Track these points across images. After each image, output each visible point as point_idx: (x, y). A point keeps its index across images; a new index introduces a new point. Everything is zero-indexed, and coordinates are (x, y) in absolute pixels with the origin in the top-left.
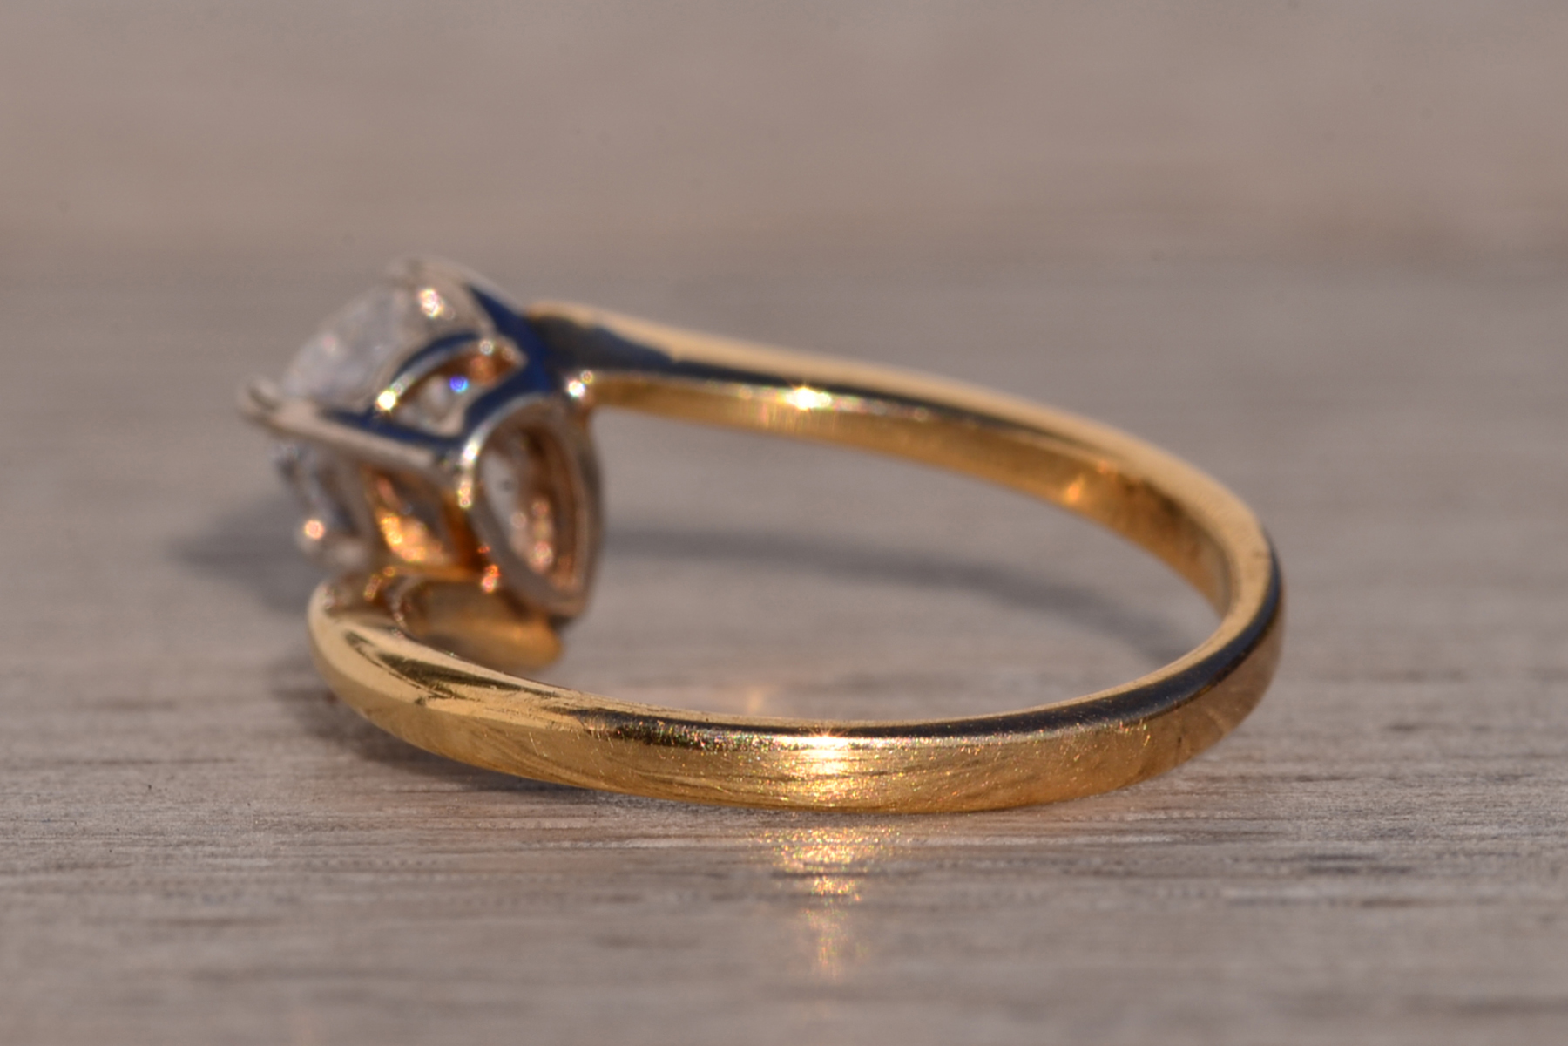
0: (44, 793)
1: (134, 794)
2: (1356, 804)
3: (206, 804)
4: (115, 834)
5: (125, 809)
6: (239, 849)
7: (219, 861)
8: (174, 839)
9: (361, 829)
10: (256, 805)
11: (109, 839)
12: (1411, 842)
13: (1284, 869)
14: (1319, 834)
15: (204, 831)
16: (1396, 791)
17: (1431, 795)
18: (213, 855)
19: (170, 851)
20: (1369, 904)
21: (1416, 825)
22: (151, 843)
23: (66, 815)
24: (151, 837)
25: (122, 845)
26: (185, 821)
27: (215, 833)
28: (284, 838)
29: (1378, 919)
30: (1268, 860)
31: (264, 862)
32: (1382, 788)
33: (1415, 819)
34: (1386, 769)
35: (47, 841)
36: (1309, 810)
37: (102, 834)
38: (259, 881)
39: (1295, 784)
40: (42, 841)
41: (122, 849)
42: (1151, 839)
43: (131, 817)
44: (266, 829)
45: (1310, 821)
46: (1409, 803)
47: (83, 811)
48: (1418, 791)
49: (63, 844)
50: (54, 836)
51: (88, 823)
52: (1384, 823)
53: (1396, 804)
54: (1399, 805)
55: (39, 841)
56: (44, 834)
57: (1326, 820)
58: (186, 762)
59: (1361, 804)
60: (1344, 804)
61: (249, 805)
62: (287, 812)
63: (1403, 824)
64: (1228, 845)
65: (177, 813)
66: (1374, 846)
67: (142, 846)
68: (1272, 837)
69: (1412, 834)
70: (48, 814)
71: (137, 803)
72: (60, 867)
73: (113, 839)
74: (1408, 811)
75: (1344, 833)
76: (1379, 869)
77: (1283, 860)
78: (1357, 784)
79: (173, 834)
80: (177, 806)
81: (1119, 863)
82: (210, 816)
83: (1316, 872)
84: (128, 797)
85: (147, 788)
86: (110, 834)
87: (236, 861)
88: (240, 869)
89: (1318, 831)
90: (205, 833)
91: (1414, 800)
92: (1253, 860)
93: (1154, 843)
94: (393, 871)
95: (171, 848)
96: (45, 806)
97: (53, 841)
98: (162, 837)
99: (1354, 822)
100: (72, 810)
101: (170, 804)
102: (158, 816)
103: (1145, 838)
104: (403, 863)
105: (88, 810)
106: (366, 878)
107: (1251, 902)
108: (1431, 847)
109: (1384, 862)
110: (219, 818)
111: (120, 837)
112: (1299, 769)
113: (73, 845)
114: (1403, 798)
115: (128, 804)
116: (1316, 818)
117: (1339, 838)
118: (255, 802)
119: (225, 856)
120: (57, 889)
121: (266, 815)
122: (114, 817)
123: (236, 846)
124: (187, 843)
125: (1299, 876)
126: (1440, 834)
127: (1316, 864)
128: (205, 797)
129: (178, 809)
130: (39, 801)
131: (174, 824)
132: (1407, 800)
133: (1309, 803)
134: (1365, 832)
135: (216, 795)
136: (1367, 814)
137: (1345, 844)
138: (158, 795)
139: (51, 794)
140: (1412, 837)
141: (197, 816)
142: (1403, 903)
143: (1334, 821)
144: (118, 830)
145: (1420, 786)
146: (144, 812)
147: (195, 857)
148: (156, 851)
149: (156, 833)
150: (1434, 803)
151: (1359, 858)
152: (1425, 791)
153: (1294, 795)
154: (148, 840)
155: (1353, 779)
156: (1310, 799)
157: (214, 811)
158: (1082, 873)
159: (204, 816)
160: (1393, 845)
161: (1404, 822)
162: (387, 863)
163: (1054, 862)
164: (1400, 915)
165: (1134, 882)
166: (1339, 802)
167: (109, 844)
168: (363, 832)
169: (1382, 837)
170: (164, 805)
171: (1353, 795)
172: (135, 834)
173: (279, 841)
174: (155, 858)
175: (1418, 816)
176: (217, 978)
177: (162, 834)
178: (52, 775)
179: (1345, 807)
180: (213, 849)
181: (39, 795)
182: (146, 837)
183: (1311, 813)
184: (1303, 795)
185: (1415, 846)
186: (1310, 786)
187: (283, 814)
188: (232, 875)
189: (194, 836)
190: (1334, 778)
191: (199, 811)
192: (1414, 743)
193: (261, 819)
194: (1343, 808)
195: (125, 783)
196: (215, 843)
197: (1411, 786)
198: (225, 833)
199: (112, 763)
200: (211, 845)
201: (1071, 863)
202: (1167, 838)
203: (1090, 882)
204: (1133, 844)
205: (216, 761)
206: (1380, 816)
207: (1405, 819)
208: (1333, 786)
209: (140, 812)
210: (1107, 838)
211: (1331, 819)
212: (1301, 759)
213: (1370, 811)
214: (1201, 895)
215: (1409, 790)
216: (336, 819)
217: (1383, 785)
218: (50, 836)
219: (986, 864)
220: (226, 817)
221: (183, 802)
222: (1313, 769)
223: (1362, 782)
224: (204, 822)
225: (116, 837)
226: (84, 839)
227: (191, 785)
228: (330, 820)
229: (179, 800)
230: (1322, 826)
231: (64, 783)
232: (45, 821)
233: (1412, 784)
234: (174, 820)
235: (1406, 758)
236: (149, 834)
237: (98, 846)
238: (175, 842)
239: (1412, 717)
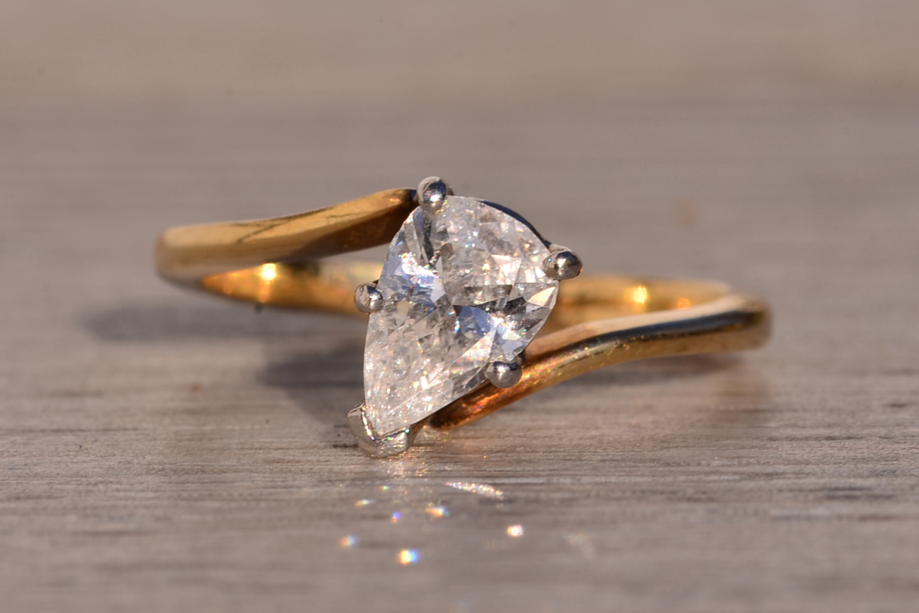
0: (12, 451)
1: (70, 451)
2: (862, 455)
3: (116, 457)
4: (55, 477)
5: (64, 461)
6: (135, 486)
7: (122, 494)
8: (93, 480)
9: (216, 473)
10: (149, 458)
11: (51, 480)
12: (895, 479)
13: (811, 496)
14: (836, 474)
15: (113, 475)
16: (889, 446)
17: (911, 448)
18: (118, 490)
19: (90, 487)
20: (864, 519)
21: (899, 468)
22: (79, 483)
23: (25, 465)
24: (78, 479)
25: (59, 484)
26: (101, 468)
27: (120, 476)
28: (166, 479)
29: (869, 528)
30: (801, 490)
31: (151, 495)
32: (880, 444)
33: (899, 464)
34: (883, 432)
35: (11, 482)
36: (831, 458)
37: (47, 477)
38: (146, 507)
39: (823, 442)
40: (8, 481)
41: (59, 487)
42: (726, 477)
43: (67, 466)
44: (153, 473)
45: (830, 466)
46: (897, 454)
47: (36, 462)
48: (903, 446)
49: (22, 483)
50: (16, 478)
51: (39, 470)
52: (879, 467)
53: (888, 454)
54: (890, 455)
55: (6, 482)
56: (9, 477)
57: (841, 465)
58: (106, 430)
59: (865, 454)
60: (853, 455)
61: (144, 458)
62: (168, 463)
63: (891, 467)
64: (775, 481)
65: (97, 463)
66: (871, 482)
67: (72, 484)
68: (805, 475)
69: (896, 473)
70: (14, 464)
71: (71, 457)
72: (18, 498)
73: (54, 480)
74: (895, 459)
75: (853, 473)
76: (874, 497)
77: (811, 491)
78: (864, 442)
79: (93, 477)
80: (97, 459)
81: (704, 493)
82: (118, 465)
83: (831, 498)
84: (66, 453)
85: (79, 447)
86: (52, 477)
87: (132, 494)
88: (134, 499)
89: (835, 472)
90: (114, 476)
91: (900, 451)
92: (791, 490)
93: (728, 481)
94: (232, 500)
95: (91, 486)
96: (12, 459)
97: (15, 482)
98: (85, 479)
99: (859, 466)
100: (29, 461)
101: (92, 457)
102: (84, 465)
103: (723, 477)
104: (241, 495)
105: (40, 461)
106: (215, 505)
107: (787, 518)
108: (908, 482)
109: (877, 492)
110: (124, 467)
111: (58, 478)
112: (827, 432)
113: (27, 484)
114: (893, 450)
115: (65, 458)
116: (835, 464)
117: (849, 477)
118: (148, 456)
119: (125, 491)
120: (14, 512)
121: (155, 464)
122: (56, 466)
123: (133, 484)
124: (102, 482)
125: (819, 501)
126: (914, 473)
127: (831, 493)
128: (116, 453)
129: (98, 460)
130: (8, 456)
131: (94, 470)
132: (895, 452)
133: (831, 454)
134: (866, 472)
135: (123, 452)
136: (868, 461)
137: (852, 480)
138: (85, 451)
139: (16, 452)
140: (896, 476)
141: (110, 465)
142: (886, 518)
143: (847, 465)
144: (58, 474)
145: (905, 443)
146: (76, 463)
147: (106, 492)
148: (81, 488)
149: (82, 476)
150: (913, 454)
151: (861, 489)
152: (907, 446)
153: (822, 449)
154: (77, 481)
155: (861, 438)
156: (832, 452)
157: (121, 462)
158: (680, 500)
159: (114, 465)
160: (884, 481)
161: (892, 466)
162: (230, 495)
163: (662, 493)
164: (885, 526)
165: (712, 505)
166: (851, 454)
167: (51, 483)
168: (215, 475)
169: (877, 475)
170: (88, 458)
171: (861, 449)
172: (68, 477)
173: (162, 480)
174: (80, 492)
175: (902, 462)
176: (112, 569)
177: (86, 477)
178: (18, 439)
179: (855, 456)
180: (118, 486)
181: (8, 452)
182: (75, 479)
183: (832, 460)
184: (828, 449)
185: (897, 482)
186: (833, 443)
187: (165, 464)
188: (129, 503)
189: (106, 478)
190: (849, 438)
191: (111, 462)
192: (904, 415)
193: (151, 467)
194: (853, 457)
195: (66, 445)
196: (119, 483)
197: (899, 443)
198: (127, 476)
199: (58, 431)
200: (117, 483)
201: (673, 493)
202: (737, 477)
203: (684, 505)
204: (715, 481)
205: (126, 429)
206: (876, 462)
207: (892, 464)
208: (848, 443)
209: (73, 462)
210: (698, 477)
211: (844, 464)
212: (829, 426)
213: (870, 459)
214: (756, 513)
215: (896, 446)
216: (199, 467)
217: (881, 442)
218: (13, 479)
219: (619, 494)
220: (128, 466)
221: (101, 456)
222: (836, 432)
223: (867, 440)
224: (113, 468)
225: (55, 479)
226: (36, 480)
227: (108, 445)
228: (196, 467)
229: (99, 455)
230: (838, 469)
231: (25, 444)
232: (11, 469)
233: (900, 441)
234: (95, 468)
235: (898, 425)
236: (77, 477)
237: (43, 484)
238: (94, 482)
239: (904, 399)
